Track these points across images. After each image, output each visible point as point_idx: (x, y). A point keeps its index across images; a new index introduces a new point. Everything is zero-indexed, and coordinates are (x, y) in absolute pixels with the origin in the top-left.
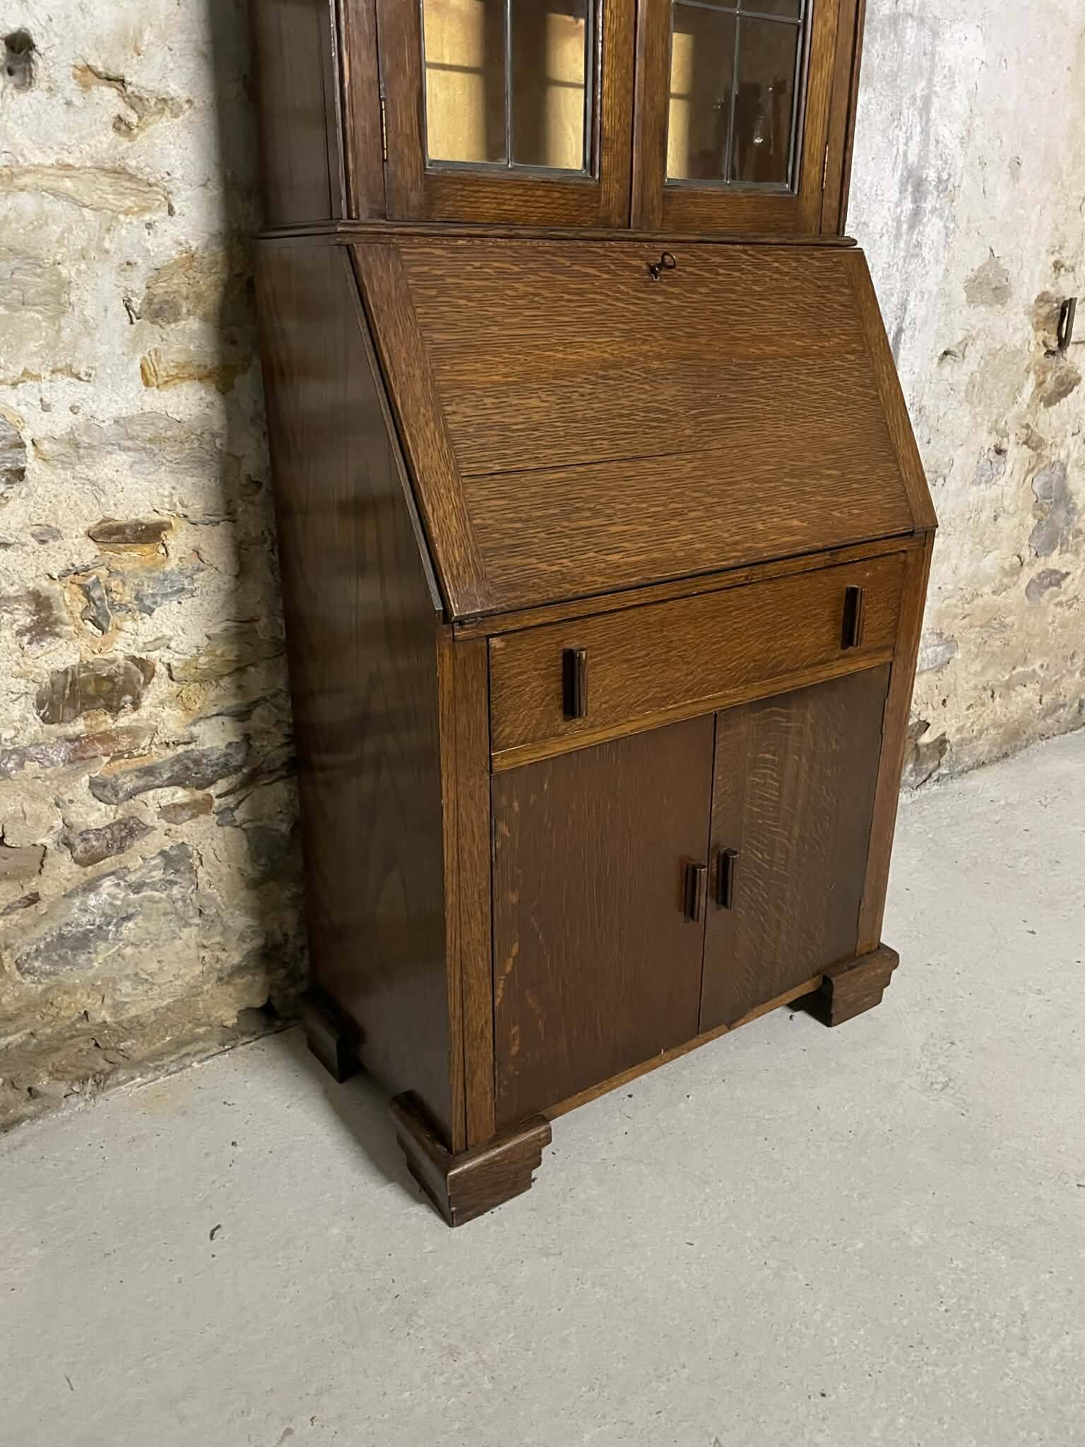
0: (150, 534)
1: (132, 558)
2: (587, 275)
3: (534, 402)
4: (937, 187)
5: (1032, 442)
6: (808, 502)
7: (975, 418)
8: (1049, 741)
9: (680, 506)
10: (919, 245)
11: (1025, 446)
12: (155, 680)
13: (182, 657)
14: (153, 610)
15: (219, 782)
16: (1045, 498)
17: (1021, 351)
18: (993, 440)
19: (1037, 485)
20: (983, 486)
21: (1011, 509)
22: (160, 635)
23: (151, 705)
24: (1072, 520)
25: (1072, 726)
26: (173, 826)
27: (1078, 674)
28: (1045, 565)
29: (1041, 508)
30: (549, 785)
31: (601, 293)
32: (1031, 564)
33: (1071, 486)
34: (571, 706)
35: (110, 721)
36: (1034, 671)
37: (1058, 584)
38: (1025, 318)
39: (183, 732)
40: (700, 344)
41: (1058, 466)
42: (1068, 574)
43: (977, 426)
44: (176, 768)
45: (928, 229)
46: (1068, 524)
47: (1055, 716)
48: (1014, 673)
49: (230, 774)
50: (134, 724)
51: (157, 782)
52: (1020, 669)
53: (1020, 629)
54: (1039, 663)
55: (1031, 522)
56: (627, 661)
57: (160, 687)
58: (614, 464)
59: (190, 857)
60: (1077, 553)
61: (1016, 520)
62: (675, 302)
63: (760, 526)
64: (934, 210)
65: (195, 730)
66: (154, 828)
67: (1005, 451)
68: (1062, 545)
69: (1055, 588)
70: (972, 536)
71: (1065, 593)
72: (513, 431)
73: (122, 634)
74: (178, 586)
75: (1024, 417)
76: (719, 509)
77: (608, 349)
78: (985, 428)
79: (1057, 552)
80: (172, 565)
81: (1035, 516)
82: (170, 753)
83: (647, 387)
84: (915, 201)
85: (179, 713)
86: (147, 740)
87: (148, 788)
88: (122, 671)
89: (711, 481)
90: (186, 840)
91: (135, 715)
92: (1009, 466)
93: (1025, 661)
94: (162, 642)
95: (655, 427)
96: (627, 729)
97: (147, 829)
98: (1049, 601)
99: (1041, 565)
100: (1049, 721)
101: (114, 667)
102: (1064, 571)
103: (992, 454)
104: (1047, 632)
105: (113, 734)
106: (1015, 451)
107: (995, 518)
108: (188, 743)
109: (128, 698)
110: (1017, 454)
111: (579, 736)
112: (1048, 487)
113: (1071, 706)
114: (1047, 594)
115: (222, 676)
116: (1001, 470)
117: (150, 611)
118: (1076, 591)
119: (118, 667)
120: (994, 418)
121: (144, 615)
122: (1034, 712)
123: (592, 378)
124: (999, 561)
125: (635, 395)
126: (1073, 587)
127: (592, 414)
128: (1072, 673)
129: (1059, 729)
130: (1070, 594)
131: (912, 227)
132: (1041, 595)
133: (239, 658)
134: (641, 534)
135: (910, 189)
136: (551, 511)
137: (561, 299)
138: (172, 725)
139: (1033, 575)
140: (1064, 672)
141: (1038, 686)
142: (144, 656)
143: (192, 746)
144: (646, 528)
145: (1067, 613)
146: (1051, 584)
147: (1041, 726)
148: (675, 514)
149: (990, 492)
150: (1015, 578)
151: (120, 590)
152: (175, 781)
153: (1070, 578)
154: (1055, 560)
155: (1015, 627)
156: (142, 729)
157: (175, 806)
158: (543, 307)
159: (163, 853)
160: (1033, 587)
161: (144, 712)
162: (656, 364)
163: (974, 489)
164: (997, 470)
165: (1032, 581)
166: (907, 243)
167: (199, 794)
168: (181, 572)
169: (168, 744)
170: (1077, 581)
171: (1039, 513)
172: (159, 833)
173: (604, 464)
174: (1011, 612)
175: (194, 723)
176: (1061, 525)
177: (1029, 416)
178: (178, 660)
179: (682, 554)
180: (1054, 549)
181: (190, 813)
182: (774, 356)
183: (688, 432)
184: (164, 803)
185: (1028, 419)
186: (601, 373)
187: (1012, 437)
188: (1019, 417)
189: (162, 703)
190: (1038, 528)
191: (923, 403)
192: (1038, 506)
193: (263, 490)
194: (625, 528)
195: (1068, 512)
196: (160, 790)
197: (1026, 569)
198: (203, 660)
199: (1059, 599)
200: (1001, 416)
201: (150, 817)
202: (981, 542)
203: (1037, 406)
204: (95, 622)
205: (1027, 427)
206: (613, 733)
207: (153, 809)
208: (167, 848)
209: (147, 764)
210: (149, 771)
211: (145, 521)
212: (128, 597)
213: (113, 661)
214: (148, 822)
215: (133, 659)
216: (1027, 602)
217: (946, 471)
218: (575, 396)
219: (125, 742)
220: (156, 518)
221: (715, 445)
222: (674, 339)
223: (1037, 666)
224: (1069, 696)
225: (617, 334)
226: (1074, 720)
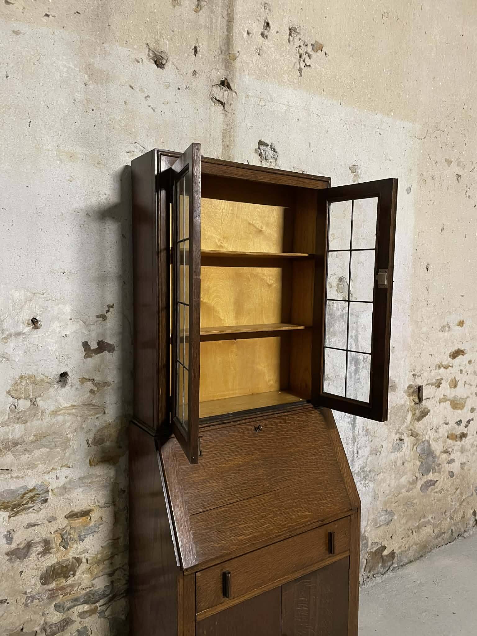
0: (86, 513)
1: (78, 522)
2: (234, 435)
3: (215, 484)
4: (363, 361)
5: (414, 435)
6: (311, 504)
7: (389, 429)
8: (440, 548)
9: (265, 513)
10: (359, 379)
11: (411, 437)
12: (82, 565)
13: (92, 555)
14: (84, 540)
15: (101, 601)
16: (422, 454)
17: (404, 405)
18: (398, 436)
19: (419, 450)
20: (396, 453)
21: (409, 460)
22: (85, 549)
23: (79, 574)
24: (435, 461)
25: (449, 541)
26: (83, 620)
27: (448, 519)
28: (427, 478)
29: (421, 458)
30: (218, 623)
31: (239, 441)
32: (421, 479)
33: (433, 448)
34: (225, 592)
35: (65, 582)
36: (429, 520)
37: (434, 485)
38: (404, 394)
39: (89, 584)
40: (271, 452)
41: (426, 442)
42: (437, 481)
43: (390, 432)
44: (86, 597)
45: (362, 374)
46: (434, 462)
47: (441, 538)
48: (420, 522)
49: (105, 597)
50: (73, 582)
51: (79, 603)
52: (422, 520)
53: (420, 503)
54: (431, 517)
55: (418, 463)
56: (247, 572)
57: (84, 566)
58: (241, 501)
59: (87, 631)
60: (439, 472)
61: (412, 463)
62: (263, 439)
63: (294, 517)
64: (363, 368)
65: (93, 582)
66: (76, 621)
67: (404, 440)
68: (433, 470)
69: (433, 487)
70: (394, 472)
71: (437, 488)
72: (207, 496)
73: (72, 549)
74: (93, 530)
75: (409, 427)
76: (278, 512)
77: (240, 460)
78: (394, 433)
79: (431, 473)
80: (92, 524)
81: (419, 461)
82: (84, 592)
83: (254, 471)
84: (355, 366)
85: (89, 576)
86: (76, 588)
87: (75, 606)
88: (71, 563)
89: (276, 502)
90: (86, 625)
91: (73, 579)
92: (406, 445)
93: (424, 517)
94: (86, 551)
95: (256, 485)
96: (247, 597)
97: (73, 622)
98: (431, 492)
99: (425, 478)
100: (439, 539)
101: (68, 562)
102: (435, 480)
103: (398, 441)
104: (432, 504)
105: (65, 587)
106: (407, 439)
107: (403, 464)
108: (91, 587)
109: (72, 573)
110: (408, 440)
111: (229, 603)
112: (423, 450)
113: (448, 532)
114: (430, 489)
115: (105, 560)
116: (403, 446)
117: (83, 540)
118: (441, 487)
119: (70, 562)
120: (397, 428)
121: (81, 542)
122: (431, 536)
123: (235, 471)
124: (408, 479)
125: (249, 475)
126: (440, 486)
127: (234, 484)
128: (446, 519)
129: (444, 542)
130: (439, 488)
131: (355, 374)
132: (427, 490)
133: (112, 553)
134: (250, 527)
135: (353, 362)
136: (220, 523)
137: (225, 446)
138: (85, 581)
139: (422, 482)
140: (442, 519)
141: (432, 526)
142: (79, 557)
143: (92, 588)
144: (252, 524)
145: (440, 495)
146: (431, 485)
147: (436, 542)
148: (263, 517)
149: (399, 455)
150: (415, 485)
151: (74, 534)
152: (86, 602)
153: (438, 482)
154: (431, 476)
155: (418, 504)
156: (75, 584)
157: (84, 612)
158: (219, 449)
159: (78, 631)
160: (423, 487)
161: (76, 577)
162: (257, 462)
163: (393, 454)
164: (401, 446)
165: (422, 485)
166: (355, 379)
167: (93, 606)
168: (95, 526)
169: (84, 589)
170: (442, 483)
171: (421, 459)
172: (77, 623)
173: (238, 502)
174: (415, 499)
175: (94, 580)
176: (431, 463)
177: (411, 426)
178: (91, 557)
179: (265, 532)
180: (430, 472)
181: (89, 614)
182: (298, 451)
183: (267, 485)
184: (80, 611)
185: (411, 427)
186: (237, 469)
187: (405, 434)
188: (407, 427)
189: (83, 573)
190: (422, 464)
191: (368, 428)
192: (420, 457)
193: (126, 493)
194: (246, 525)
195: (433, 458)
196: (79, 607)
197: (419, 481)
198: (99, 556)
199: (435, 491)
200: (399, 428)
201: (75, 617)
202: (398, 473)
203: (414, 422)
204: (64, 547)
205: (411, 430)
206: (242, 599)
207: (76, 614)
208: (79, 628)
209: (75, 597)
210: (76, 600)
211: (85, 510)
212: (76, 536)
213: (67, 560)
214: (74, 619)
215: (75, 558)
216: (421, 493)
217: (380, 450)
218: (229, 479)
219: (68, 590)
220: (89, 508)
221: (278, 488)
222: (263, 452)
223: (430, 518)
224: (446, 529)
225: (243, 454)
226: (450, 538)
